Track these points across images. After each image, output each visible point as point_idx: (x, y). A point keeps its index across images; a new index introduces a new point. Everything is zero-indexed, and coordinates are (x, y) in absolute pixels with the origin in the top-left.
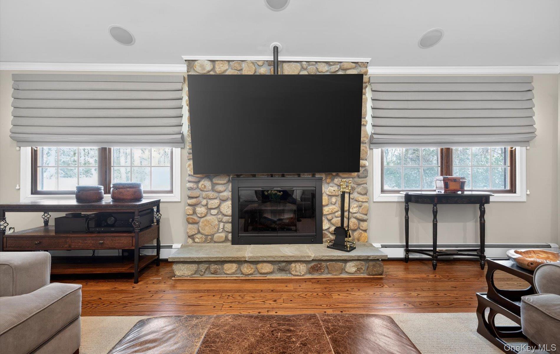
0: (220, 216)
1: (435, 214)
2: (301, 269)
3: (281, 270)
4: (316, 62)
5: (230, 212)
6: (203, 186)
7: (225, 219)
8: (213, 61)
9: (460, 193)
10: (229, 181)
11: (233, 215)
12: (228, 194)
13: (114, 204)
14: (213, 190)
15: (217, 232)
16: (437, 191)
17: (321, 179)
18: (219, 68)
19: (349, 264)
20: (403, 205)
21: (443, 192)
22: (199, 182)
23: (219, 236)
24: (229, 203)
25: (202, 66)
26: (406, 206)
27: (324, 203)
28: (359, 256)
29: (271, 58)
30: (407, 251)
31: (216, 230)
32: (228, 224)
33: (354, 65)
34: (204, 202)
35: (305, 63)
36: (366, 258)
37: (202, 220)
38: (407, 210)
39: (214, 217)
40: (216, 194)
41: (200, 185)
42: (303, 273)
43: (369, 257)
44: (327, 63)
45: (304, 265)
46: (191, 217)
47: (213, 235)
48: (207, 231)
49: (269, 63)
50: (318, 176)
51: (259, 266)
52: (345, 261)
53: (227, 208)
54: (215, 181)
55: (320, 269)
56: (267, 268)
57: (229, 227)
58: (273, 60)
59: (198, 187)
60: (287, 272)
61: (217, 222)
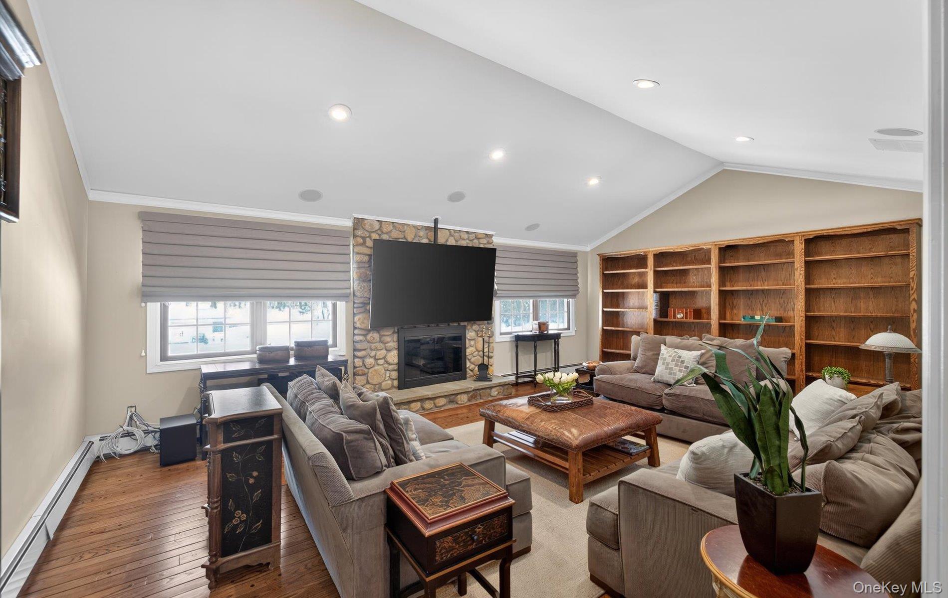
0: (386, 365)
1: (535, 347)
2: (464, 399)
3: (451, 402)
4: (460, 231)
5: (396, 360)
6: (372, 339)
7: (391, 367)
8: (380, 222)
9: (546, 332)
10: (394, 332)
11: (399, 364)
12: (393, 344)
13: (297, 364)
14: (381, 341)
15: (385, 380)
16: (533, 331)
17: (465, 327)
18: (386, 229)
19: (494, 390)
20: (514, 344)
21: (538, 333)
22: (367, 334)
23: (386, 384)
24: (395, 352)
25: (371, 225)
26: (516, 344)
27: (467, 346)
28: (500, 383)
29: (432, 225)
30: (517, 378)
31: (383, 379)
32: (393, 372)
33: (485, 235)
34: (373, 353)
35: (452, 231)
36: (503, 383)
37: (371, 370)
38: (517, 347)
39: (381, 367)
40: (382, 346)
41: (369, 337)
42: (465, 401)
43: (505, 382)
44: (467, 232)
45: (466, 395)
46: (361, 368)
47: (380, 384)
48: (375, 381)
49: (427, 228)
50: (462, 324)
51: (437, 401)
52: (491, 388)
53: (393, 357)
54: (383, 333)
55: (476, 396)
56: (442, 402)
57: (395, 374)
58: (433, 226)
59: (366, 339)
60: (455, 403)
61: (383, 371)
